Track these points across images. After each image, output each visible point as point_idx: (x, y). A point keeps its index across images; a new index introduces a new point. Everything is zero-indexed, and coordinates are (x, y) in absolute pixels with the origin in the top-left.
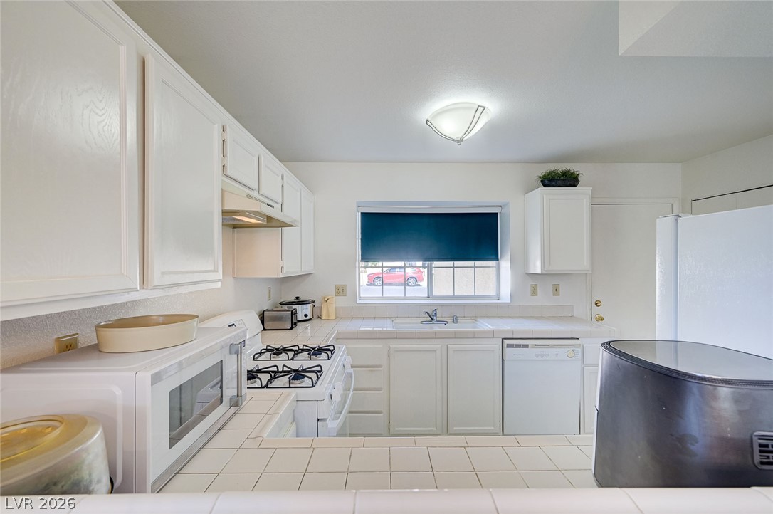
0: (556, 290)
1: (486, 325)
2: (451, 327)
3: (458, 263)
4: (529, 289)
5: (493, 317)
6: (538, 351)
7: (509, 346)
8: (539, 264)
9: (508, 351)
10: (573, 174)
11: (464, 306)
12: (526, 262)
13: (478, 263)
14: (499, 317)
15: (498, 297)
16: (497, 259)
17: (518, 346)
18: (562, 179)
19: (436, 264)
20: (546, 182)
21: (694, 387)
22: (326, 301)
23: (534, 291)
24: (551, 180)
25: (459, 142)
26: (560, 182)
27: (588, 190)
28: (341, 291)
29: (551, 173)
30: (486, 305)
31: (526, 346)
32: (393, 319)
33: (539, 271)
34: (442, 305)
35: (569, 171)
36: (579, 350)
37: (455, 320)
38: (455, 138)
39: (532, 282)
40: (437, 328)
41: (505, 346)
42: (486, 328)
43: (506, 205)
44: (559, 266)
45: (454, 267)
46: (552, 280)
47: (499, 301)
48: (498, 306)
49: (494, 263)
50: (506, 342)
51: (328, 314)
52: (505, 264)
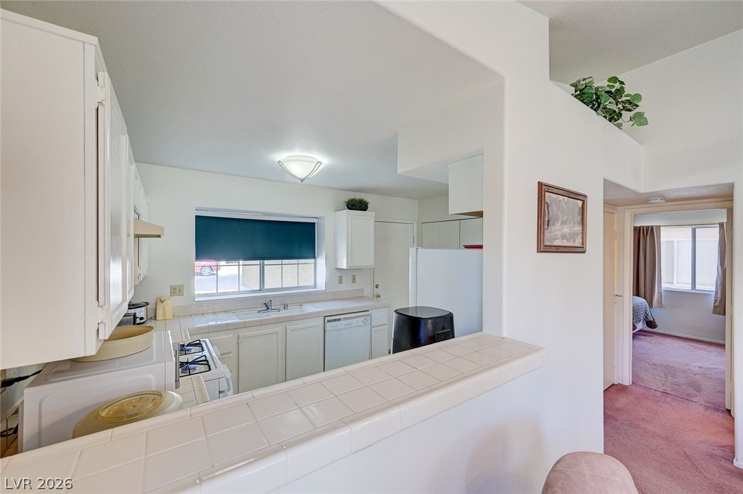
0: (354, 279)
1: (310, 308)
2: (284, 313)
3: (285, 261)
4: (337, 280)
5: (314, 302)
6: (346, 321)
7: (329, 321)
8: (345, 261)
9: (328, 325)
10: (365, 202)
11: (292, 295)
12: (336, 260)
13: (301, 261)
14: (318, 301)
15: (315, 286)
16: (314, 258)
17: (334, 320)
18: (358, 205)
19: (266, 262)
20: (350, 206)
21: (423, 322)
22: (163, 302)
23: (341, 281)
24: (353, 205)
25: (302, 180)
26: (358, 207)
27: (373, 214)
28: (177, 291)
29: (353, 200)
30: (308, 293)
31: (339, 320)
32: (234, 311)
33: (345, 268)
34: (275, 296)
35: (363, 200)
36: (369, 318)
37: (285, 307)
38: (299, 177)
39: (339, 274)
40: (273, 315)
41: (326, 321)
42: (312, 311)
43: (322, 218)
44: (358, 263)
45: (282, 264)
46: (353, 273)
47: (316, 290)
48: (317, 293)
49: (313, 260)
50: (327, 319)
51: (165, 314)
52: (321, 261)
